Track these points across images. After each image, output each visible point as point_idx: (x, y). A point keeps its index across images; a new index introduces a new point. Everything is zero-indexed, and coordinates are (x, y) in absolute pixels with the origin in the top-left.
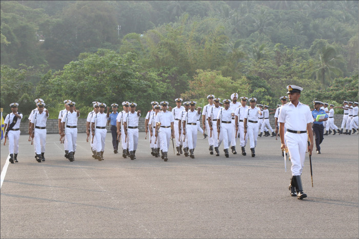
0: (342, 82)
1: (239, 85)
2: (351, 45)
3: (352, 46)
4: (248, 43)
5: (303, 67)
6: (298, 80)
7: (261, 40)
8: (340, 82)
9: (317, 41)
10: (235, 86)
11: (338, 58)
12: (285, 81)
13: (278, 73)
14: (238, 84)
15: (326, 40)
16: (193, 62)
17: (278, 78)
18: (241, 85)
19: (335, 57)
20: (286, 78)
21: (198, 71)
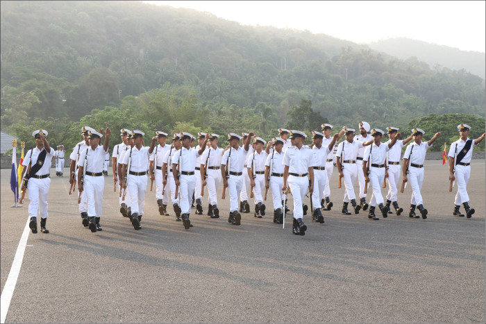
2: (282, 106)
4: (212, 104)
5: (250, 121)
7: (221, 102)
9: (259, 103)
11: (273, 115)
15: (265, 103)
16: (173, 117)
19: (271, 115)
21: (177, 123)
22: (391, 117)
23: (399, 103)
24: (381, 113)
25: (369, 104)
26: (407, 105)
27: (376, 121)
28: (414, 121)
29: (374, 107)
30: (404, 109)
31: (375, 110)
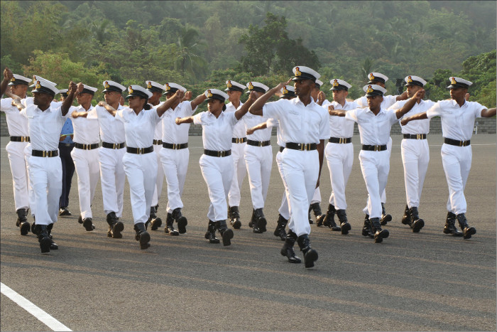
0: (222, 74)
1: (94, 74)
2: (208, 27)
3: (210, 29)
4: (75, 18)
5: (163, 54)
6: (158, 71)
7: (93, 15)
8: (220, 75)
9: (166, 20)
10: (89, 76)
11: (202, 44)
12: (141, 71)
13: (131, 60)
14: (93, 72)
15: (178, 20)
16: (17, 40)
17: (131, 66)
18: (97, 74)
19: (197, 43)
20: (142, 67)
21: (35, 52)
22: (408, 51)
23: (421, 26)
24: (390, 44)
25: (367, 26)
26: (437, 29)
27: (381, 59)
28: (473, 60)
29: (377, 32)
30: (431, 37)
31: (379, 38)
